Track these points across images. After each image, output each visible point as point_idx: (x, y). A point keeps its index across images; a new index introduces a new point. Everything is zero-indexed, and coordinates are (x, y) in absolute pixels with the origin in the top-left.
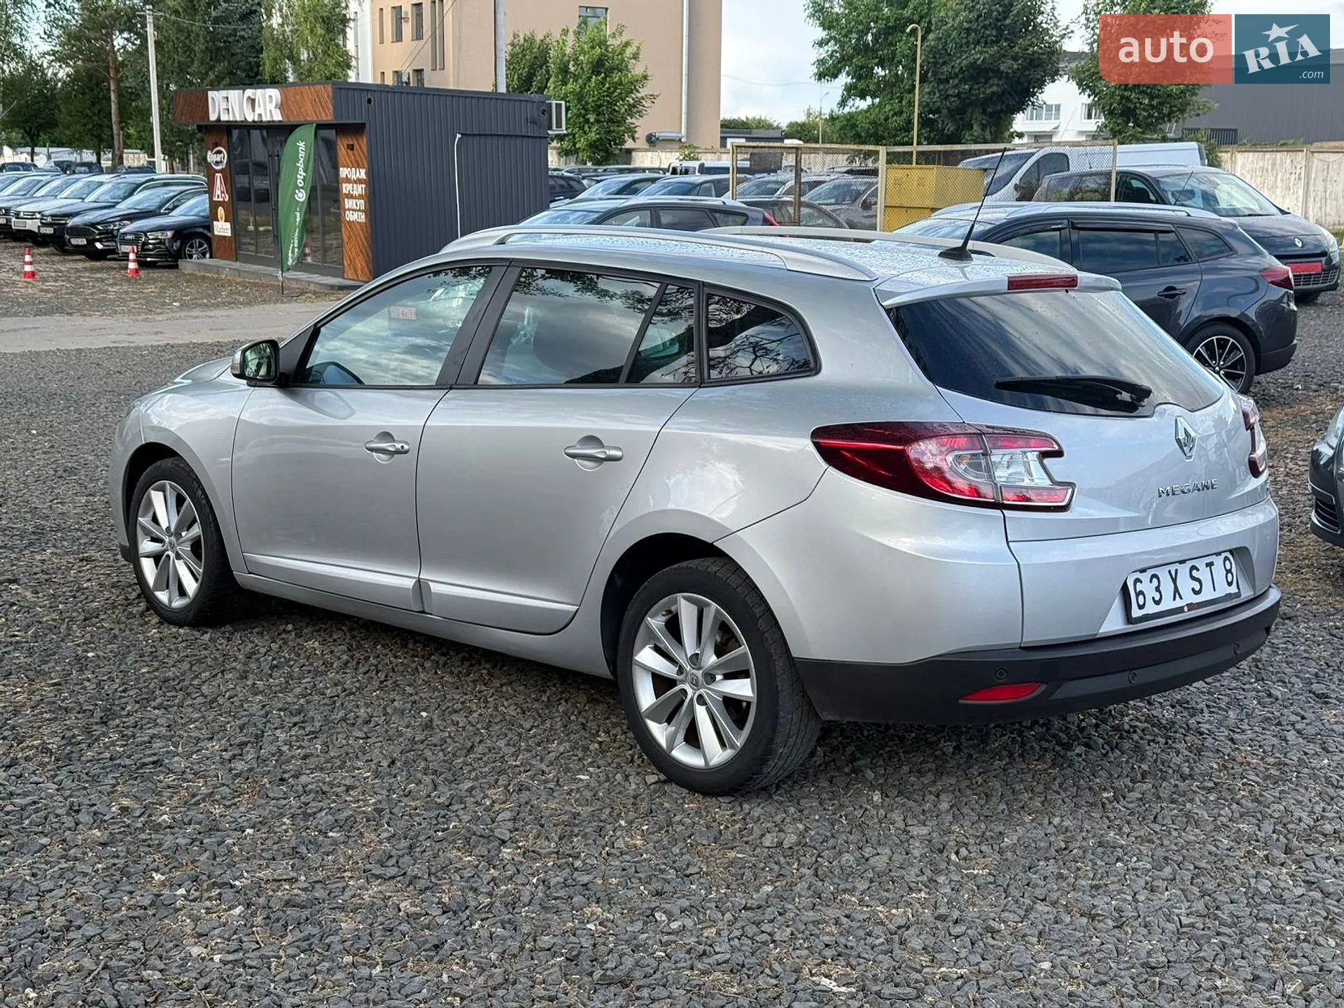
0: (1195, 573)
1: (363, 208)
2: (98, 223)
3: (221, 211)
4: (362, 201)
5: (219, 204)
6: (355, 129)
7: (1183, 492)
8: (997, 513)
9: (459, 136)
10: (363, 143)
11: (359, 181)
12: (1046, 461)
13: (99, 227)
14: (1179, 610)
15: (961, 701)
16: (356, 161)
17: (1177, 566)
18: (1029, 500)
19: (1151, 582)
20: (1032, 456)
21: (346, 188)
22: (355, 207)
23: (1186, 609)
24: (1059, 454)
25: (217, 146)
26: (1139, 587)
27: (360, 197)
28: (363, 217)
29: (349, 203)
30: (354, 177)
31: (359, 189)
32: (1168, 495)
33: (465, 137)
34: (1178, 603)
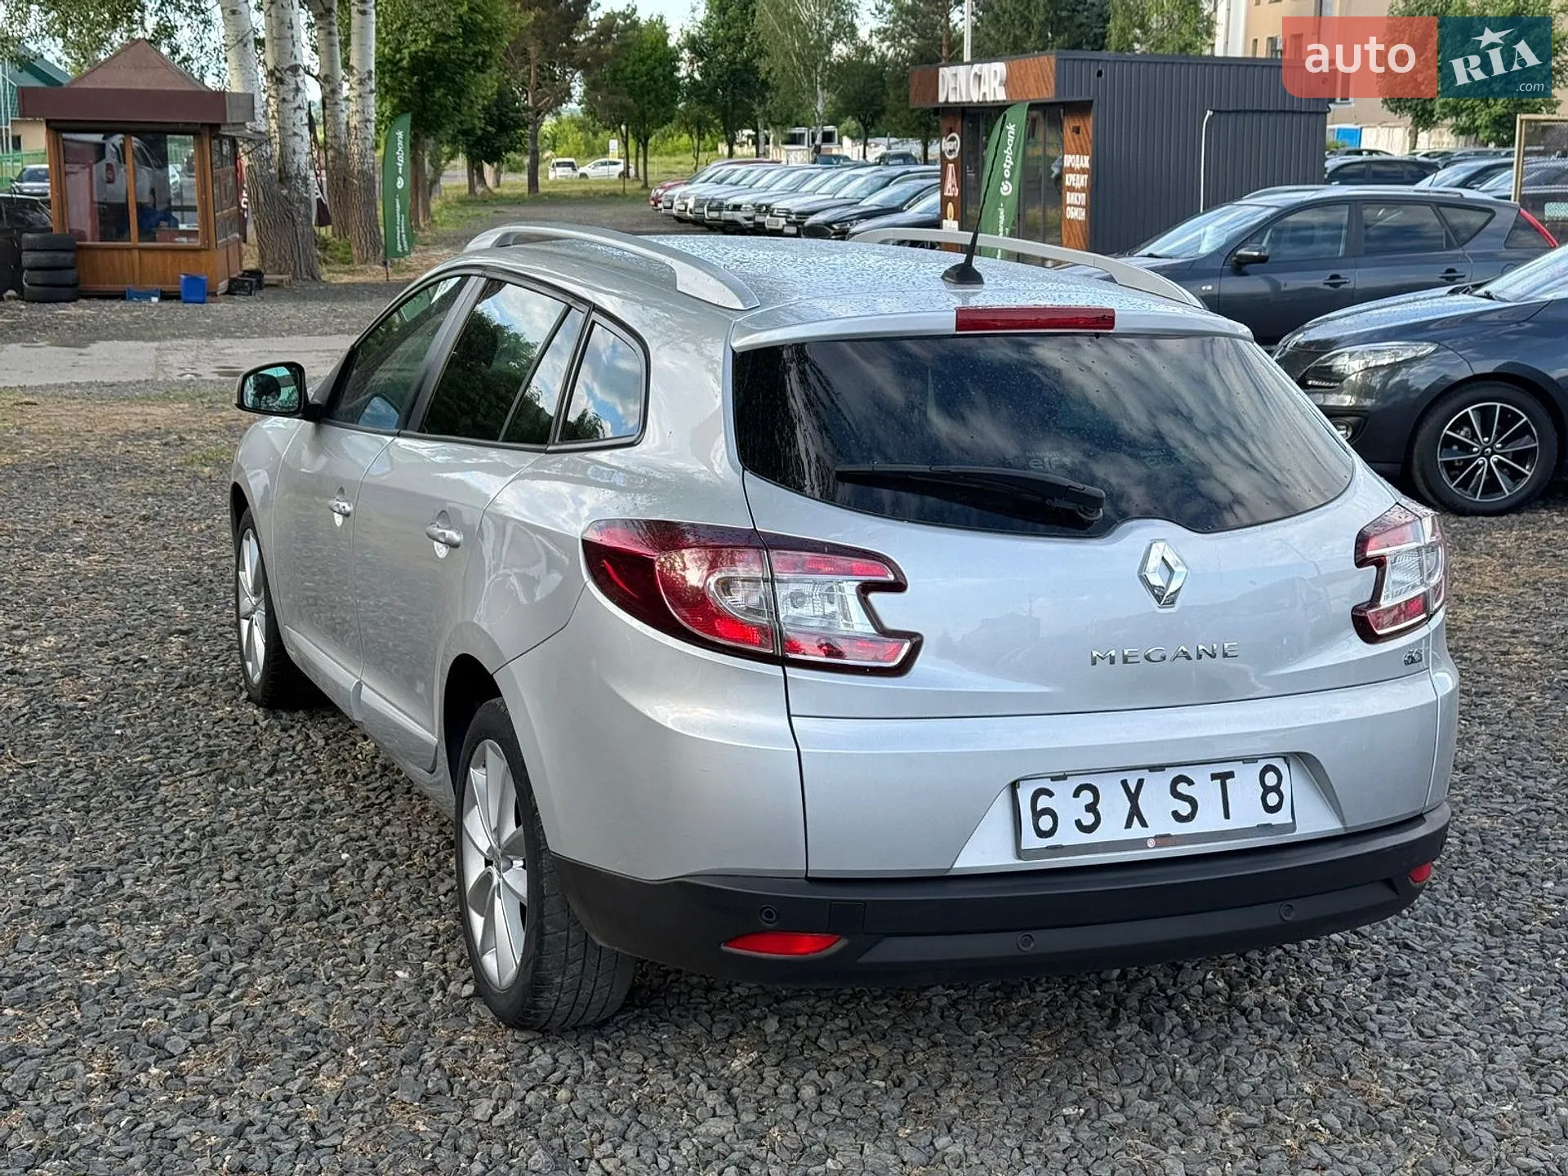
0: (1182, 788)
1: (1084, 203)
2: (834, 222)
3: (950, 207)
4: (1084, 195)
5: (950, 199)
6: (1081, 108)
7: (1147, 658)
8: (776, 670)
9: (1209, 113)
10: (1088, 125)
11: (1082, 171)
12: (873, 597)
13: (835, 226)
14: (1141, 843)
15: (724, 948)
16: (1081, 147)
17: (1144, 774)
18: (840, 655)
19: (1076, 794)
20: (850, 588)
21: (1069, 180)
22: (1076, 202)
23: (1151, 843)
24: (898, 586)
25: (951, 132)
26: (1043, 802)
27: (1082, 190)
28: (1084, 214)
29: (1071, 198)
30: (1077, 166)
31: (1081, 181)
32: (1112, 661)
33: (1217, 115)
34: (1136, 831)
